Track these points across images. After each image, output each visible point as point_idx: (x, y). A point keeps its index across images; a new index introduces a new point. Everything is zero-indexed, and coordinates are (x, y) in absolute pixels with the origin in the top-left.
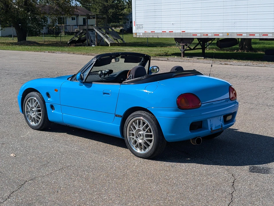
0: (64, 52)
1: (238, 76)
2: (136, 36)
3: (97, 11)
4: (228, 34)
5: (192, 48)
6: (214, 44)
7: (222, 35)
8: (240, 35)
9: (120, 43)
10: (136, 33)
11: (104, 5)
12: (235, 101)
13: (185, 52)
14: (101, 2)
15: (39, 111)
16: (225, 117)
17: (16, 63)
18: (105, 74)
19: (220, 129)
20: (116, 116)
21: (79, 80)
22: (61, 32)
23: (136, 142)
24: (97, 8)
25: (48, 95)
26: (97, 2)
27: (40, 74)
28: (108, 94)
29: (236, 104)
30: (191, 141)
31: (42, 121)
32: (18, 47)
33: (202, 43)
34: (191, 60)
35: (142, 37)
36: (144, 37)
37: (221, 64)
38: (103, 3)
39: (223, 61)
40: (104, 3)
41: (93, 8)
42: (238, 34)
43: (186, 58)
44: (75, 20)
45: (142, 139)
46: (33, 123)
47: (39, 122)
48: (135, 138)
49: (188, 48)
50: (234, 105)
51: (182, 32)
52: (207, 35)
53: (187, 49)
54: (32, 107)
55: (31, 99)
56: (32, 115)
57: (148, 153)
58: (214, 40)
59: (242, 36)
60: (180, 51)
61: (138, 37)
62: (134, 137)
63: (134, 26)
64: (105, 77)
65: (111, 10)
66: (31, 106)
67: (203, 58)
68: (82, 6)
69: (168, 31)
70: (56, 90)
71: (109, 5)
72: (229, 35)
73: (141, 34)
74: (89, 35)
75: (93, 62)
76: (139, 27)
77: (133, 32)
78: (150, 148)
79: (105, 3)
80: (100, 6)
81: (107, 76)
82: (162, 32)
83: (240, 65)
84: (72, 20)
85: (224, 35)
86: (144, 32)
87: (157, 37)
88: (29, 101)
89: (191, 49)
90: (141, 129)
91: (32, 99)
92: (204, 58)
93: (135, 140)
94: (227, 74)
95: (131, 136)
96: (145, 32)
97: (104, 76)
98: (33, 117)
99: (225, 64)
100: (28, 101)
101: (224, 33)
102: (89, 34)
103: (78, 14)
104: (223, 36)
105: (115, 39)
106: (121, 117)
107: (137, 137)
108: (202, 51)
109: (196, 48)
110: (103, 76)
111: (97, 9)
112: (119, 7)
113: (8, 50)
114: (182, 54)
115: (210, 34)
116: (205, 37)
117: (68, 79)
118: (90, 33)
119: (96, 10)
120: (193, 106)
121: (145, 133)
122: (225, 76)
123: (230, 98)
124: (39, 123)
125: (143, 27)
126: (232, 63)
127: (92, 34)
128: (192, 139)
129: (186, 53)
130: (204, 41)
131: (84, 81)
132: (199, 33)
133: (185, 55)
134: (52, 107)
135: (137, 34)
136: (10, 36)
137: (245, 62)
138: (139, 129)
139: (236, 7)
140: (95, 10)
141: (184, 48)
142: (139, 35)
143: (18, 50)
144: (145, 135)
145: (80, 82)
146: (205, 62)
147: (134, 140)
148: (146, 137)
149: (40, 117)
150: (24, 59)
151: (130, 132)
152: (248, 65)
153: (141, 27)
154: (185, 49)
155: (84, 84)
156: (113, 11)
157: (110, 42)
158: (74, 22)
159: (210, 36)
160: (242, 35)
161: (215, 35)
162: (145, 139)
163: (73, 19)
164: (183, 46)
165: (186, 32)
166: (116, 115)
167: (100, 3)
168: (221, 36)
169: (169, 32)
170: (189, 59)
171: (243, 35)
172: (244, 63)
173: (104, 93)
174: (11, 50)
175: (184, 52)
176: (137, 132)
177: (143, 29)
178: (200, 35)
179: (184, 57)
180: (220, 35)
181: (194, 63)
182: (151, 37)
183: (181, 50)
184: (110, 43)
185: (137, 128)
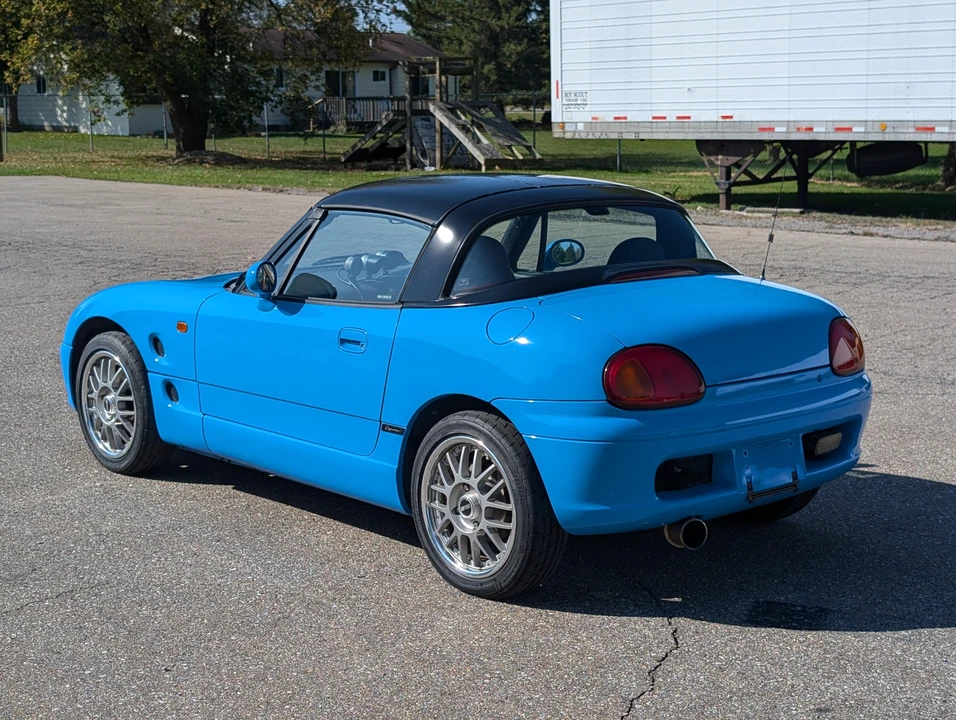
0: (318, 189)
1: (889, 276)
2: (561, 135)
3: (463, 48)
4: (883, 126)
5: (761, 177)
6: (838, 162)
7: (862, 129)
8: (927, 129)
9: (521, 157)
10: (563, 123)
11: (489, 27)
12: (857, 376)
13: (735, 190)
14: (477, 17)
15: (129, 406)
16: (811, 439)
17: (131, 224)
18: (371, 269)
19: (786, 486)
20: (383, 430)
21: (254, 288)
22: (334, 124)
23: (450, 528)
24: (463, 38)
25: (155, 342)
26: (463, 19)
27: (193, 264)
28: (358, 343)
29: (864, 389)
30: (666, 534)
31: (136, 445)
32: (170, 171)
33: (799, 159)
34: (751, 218)
35: (583, 136)
36: (591, 137)
37: (852, 233)
38: (485, 22)
39: (862, 223)
40: (489, 20)
41: (448, 38)
42: (919, 125)
43: (735, 212)
44: (383, 79)
45: (476, 522)
46: (107, 445)
47: (128, 446)
48: (449, 516)
49: (744, 178)
50: (855, 391)
51: (724, 117)
52: (811, 129)
53: (739, 180)
54: (105, 388)
55: (104, 357)
56: (104, 417)
57: (494, 577)
58: (840, 148)
59: (934, 135)
60: (716, 187)
61: (568, 136)
62: (447, 509)
63: (558, 97)
64: (370, 278)
65: (512, 46)
66: (102, 384)
67: (798, 210)
68: (414, 32)
69: (671, 117)
70: (180, 327)
71: (507, 27)
72: (887, 130)
73: (581, 127)
74: (414, 130)
75: (311, 221)
76: (576, 101)
77: (553, 120)
78: (502, 557)
79: (494, 23)
80: (474, 31)
81: (380, 274)
82: (654, 118)
83: (918, 239)
84: (376, 78)
85: (869, 130)
86: (590, 120)
87: (633, 137)
88: (97, 364)
89: (755, 181)
90: (474, 481)
91: (107, 358)
92: (802, 213)
93: (448, 520)
94: (854, 270)
95: (437, 504)
96: (593, 118)
97: (370, 274)
98: (109, 424)
99: (866, 234)
100: (94, 365)
101: (870, 124)
102: (415, 127)
103: (395, 59)
104: (864, 133)
105: (502, 147)
106: (401, 431)
107: (455, 512)
108: (799, 189)
109: (775, 176)
110: (362, 276)
111: (464, 41)
112: (542, 33)
113: (132, 180)
114: (722, 198)
115: (821, 126)
116: (804, 138)
117: (227, 286)
118: (418, 123)
119: (461, 43)
120: (682, 396)
121: (485, 501)
122: (844, 275)
123: (831, 365)
124: (125, 451)
125: (585, 100)
126: (892, 231)
127: (427, 127)
128: (670, 526)
129: (736, 195)
130: (803, 153)
131: (276, 292)
132: (780, 123)
133: (733, 200)
134: (170, 389)
135: (567, 125)
136: (159, 134)
137: (939, 227)
138: (466, 481)
139: (914, 28)
140: (457, 47)
141: (728, 177)
142: (573, 128)
143: (164, 183)
144: (487, 508)
145: (262, 296)
146: (797, 227)
147: (445, 519)
148: (487, 518)
149: (129, 430)
150: (168, 211)
151: (433, 487)
152: (947, 239)
153: (579, 102)
154: (732, 181)
155: (276, 303)
156: (519, 49)
157: (484, 154)
158: (381, 88)
159: (821, 133)
160: (933, 129)
161: (838, 129)
162: (485, 524)
163: (378, 76)
164: (724, 169)
165: (735, 119)
166: (384, 426)
167: (475, 20)
168: (859, 134)
169: (678, 118)
170: (741, 217)
171: (937, 129)
172: (935, 230)
173: (343, 341)
174: (139, 182)
175: (728, 190)
176: (457, 493)
177: (587, 108)
178: (784, 129)
179: (728, 208)
180: (854, 130)
181: (754, 229)
182: (615, 136)
183: (717, 184)
184: (486, 161)
185: (459, 478)
